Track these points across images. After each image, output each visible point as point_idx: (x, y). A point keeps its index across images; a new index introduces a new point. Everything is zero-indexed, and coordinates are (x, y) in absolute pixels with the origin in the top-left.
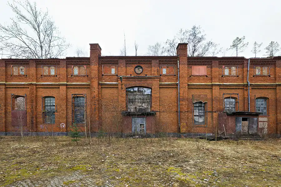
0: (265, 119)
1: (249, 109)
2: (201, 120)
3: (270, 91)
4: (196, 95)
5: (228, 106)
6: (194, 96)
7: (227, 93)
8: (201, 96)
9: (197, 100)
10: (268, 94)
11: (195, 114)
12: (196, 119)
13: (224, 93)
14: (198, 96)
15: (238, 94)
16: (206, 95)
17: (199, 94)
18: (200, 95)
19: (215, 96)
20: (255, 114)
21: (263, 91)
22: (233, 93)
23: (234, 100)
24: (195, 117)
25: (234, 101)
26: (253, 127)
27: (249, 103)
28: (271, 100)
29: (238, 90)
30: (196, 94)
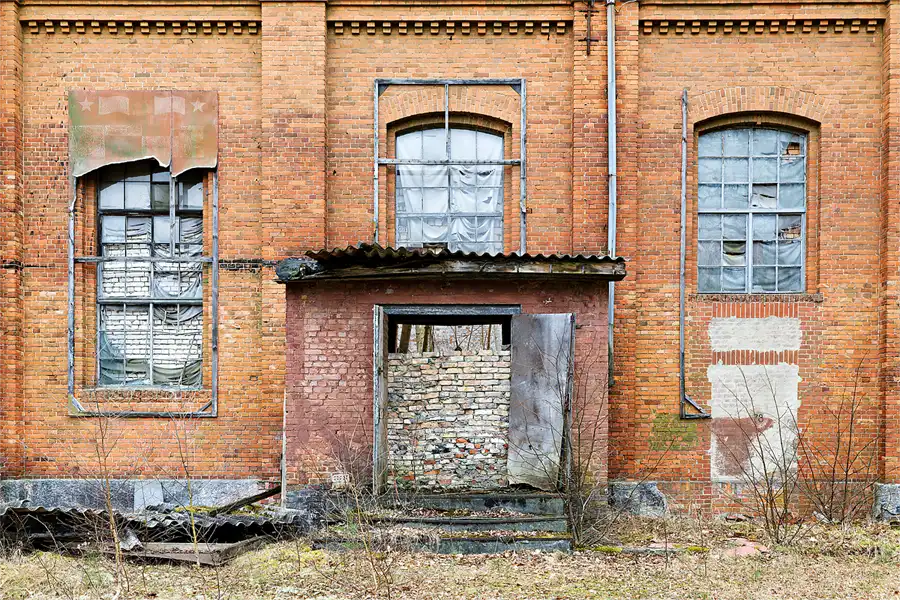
0: (782, 332)
1: (606, 228)
2: (173, 348)
3: (830, 50)
4: (107, 94)
5: (436, 204)
6: (86, 105)
7: (410, 75)
8: (161, 105)
9: (110, 148)
10: (808, 80)
11: (112, 290)
12: (131, 335)
13: (388, 75)
14: (124, 103)
15: (516, 85)
16: (199, 95)
17: (141, 84)
18: (144, 98)
19: (286, 107)
20: (540, 269)
21: (764, 47)
22: (468, 77)
23: (490, 147)
24: (114, 320)
25: (497, 156)
26: (536, 410)
27: (612, 169)
28: (844, 141)
29: (521, 44)
30: (112, 82)
